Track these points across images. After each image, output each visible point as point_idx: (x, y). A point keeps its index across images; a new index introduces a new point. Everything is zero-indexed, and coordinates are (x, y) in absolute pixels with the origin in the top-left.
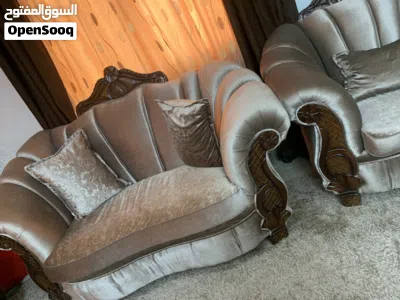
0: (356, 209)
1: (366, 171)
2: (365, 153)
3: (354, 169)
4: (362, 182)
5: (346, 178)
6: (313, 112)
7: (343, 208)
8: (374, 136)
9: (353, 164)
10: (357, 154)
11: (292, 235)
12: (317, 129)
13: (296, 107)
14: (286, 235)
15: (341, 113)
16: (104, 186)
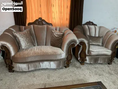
0: (83, 66)
1: (87, 58)
2: (88, 54)
3: (85, 57)
4: (86, 60)
5: (83, 58)
6: (82, 43)
7: (81, 65)
8: (92, 51)
9: (86, 56)
10: (87, 54)
11: (70, 67)
12: (82, 47)
13: (79, 41)
14: (69, 67)
15: (87, 45)
16: (31, 44)
